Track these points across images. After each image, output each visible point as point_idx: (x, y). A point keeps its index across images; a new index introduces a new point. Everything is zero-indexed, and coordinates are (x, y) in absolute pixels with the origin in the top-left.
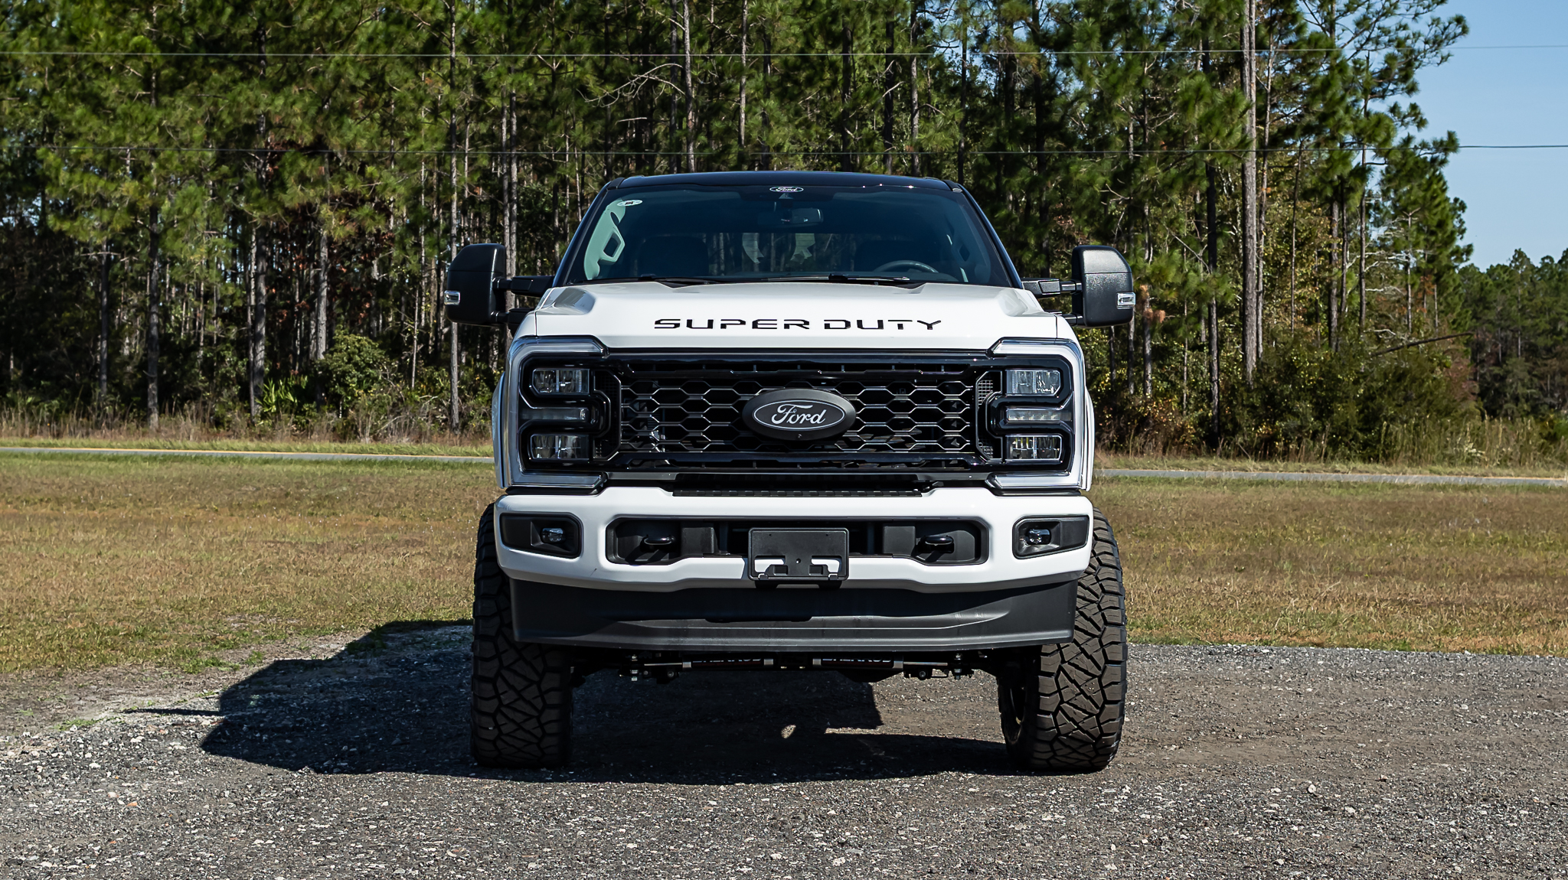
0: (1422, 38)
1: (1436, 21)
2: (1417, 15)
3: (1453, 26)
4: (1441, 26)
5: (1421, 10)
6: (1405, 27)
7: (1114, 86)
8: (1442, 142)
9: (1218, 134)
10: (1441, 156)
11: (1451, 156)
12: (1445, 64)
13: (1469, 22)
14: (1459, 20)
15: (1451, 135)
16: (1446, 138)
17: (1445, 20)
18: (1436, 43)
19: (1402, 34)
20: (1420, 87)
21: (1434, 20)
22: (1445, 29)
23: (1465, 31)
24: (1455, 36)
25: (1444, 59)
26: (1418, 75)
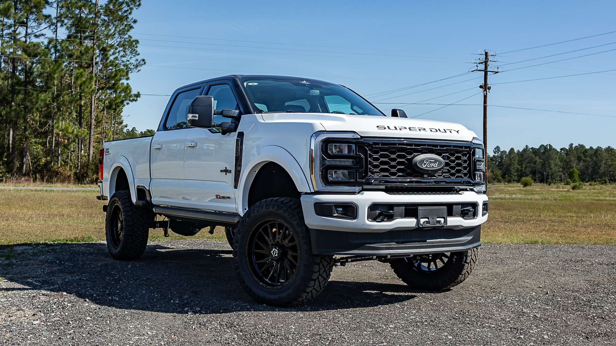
0: (133, 65)
1: (137, 60)
2: (131, 58)
3: (142, 62)
4: (138, 62)
5: (132, 56)
6: (129, 61)
7: (55, 71)
8: (136, 95)
9: (87, 87)
10: (135, 98)
11: (138, 99)
12: (139, 72)
13: (146, 61)
14: (143, 60)
15: (138, 93)
16: (137, 93)
17: (139, 60)
18: (137, 66)
19: (128, 63)
20: (130, 78)
21: (136, 60)
22: (140, 62)
23: (145, 63)
24: (142, 65)
25: (139, 71)
26: (130, 75)
